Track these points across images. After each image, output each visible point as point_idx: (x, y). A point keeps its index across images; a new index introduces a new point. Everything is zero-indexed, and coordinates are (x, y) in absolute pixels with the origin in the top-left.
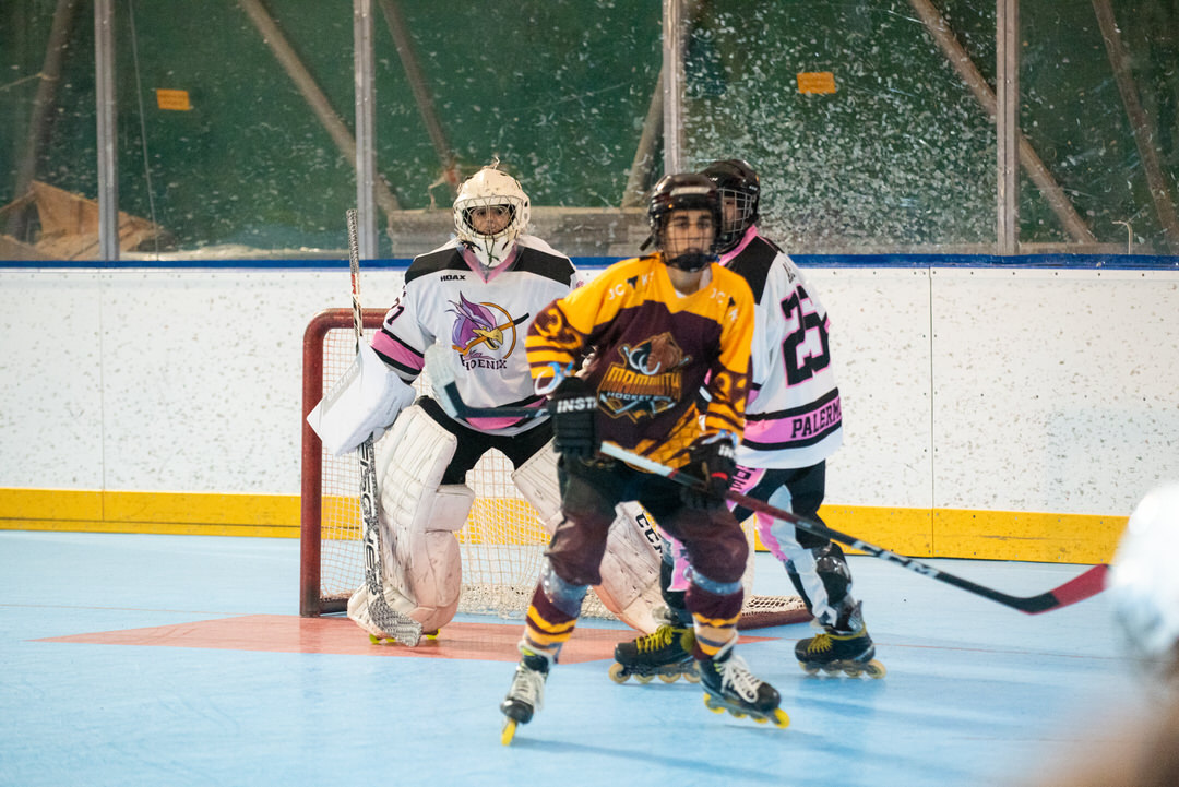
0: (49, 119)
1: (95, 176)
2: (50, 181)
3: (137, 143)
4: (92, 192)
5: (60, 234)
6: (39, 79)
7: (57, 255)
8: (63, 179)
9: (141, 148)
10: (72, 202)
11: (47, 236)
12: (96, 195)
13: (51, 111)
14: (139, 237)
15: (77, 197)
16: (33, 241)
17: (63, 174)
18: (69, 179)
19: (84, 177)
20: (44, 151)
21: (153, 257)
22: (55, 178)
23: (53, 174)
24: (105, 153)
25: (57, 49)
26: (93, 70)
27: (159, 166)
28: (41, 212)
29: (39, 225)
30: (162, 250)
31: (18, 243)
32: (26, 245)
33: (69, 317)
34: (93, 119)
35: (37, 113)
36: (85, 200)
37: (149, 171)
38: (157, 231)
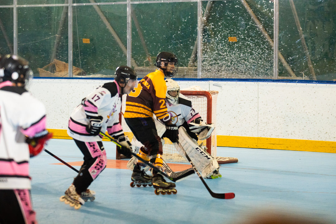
0: (58, 45)
1: (68, 58)
2: (57, 59)
3: (77, 51)
4: (67, 61)
5: (60, 71)
6: (56, 36)
7: (59, 76)
8: (61, 59)
9: (78, 52)
10: (63, 64)
11: (57, 72)
12: (68, 62)
13: (58, 43)
14: (78, 72)
15: (64, 63)
16: (54, 72)
17: (60, 58)
18: (62, 59)
19: (65, 58)
20: (57, 52)
21: (81, 77)
22: (59, 59)
23: (58, 58)
24: (70, 53)
25: (60, 29)
26: (68, 34)
27: (82, 56)
28: (56, 67)
29: (56, 69)
30: (83, 75)
31: (50, 73)
32: (52, 73)
33: (61, 90)
34: (68, 45)
35: (56, 43)
36: (66, 63)
37: (80, 57)
38: (81, 71)
